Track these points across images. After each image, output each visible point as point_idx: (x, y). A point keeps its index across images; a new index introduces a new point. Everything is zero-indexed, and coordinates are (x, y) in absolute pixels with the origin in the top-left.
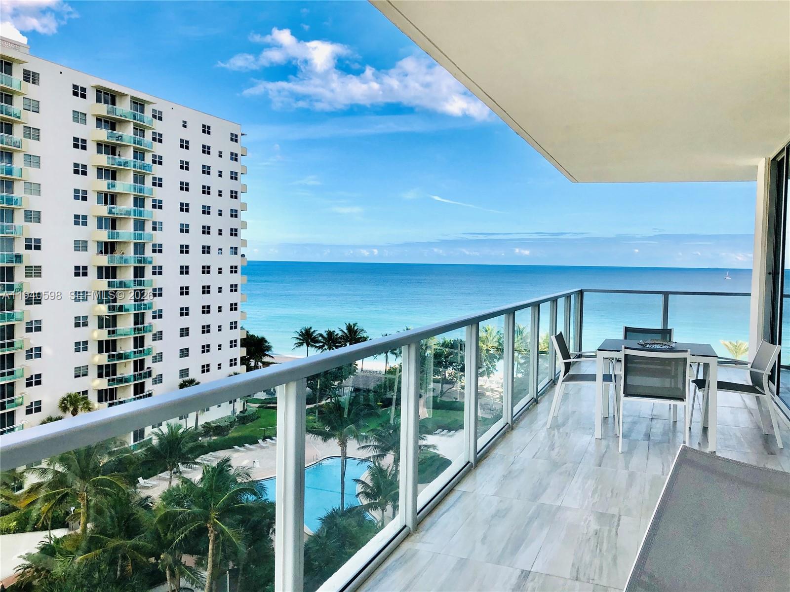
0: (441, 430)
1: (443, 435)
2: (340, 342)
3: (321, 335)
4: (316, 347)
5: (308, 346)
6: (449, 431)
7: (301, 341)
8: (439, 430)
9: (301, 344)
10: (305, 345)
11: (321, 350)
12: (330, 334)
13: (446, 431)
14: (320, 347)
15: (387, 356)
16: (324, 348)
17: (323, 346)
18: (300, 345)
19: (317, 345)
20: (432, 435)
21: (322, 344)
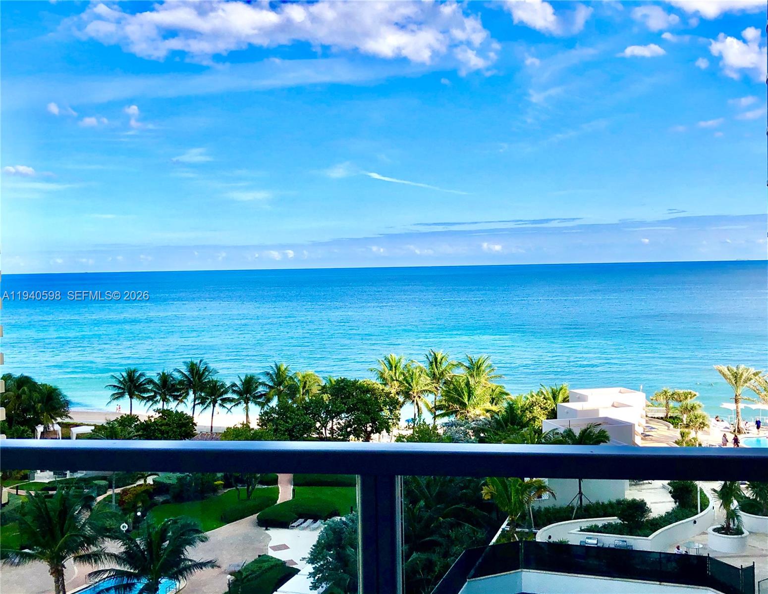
0: (303, 520)
1: (304, 529)
2: (178, 390)
3: (150, 381)
4: (144, 398)
5: (131, 397)
6: (315, 521)
7: (121, 391)
8: (301, 520)
9: (121, 395)
10: (127, 396)
11: (151, 403)
12: (165, 378)
13: (309, 521)
14: (149, 399)
15: (247, 409)
16: (155, 400)
17: (155, 396)
18: (120, 397)
19: (146, 395)
20: (288, 528)
21: (152, 394)
